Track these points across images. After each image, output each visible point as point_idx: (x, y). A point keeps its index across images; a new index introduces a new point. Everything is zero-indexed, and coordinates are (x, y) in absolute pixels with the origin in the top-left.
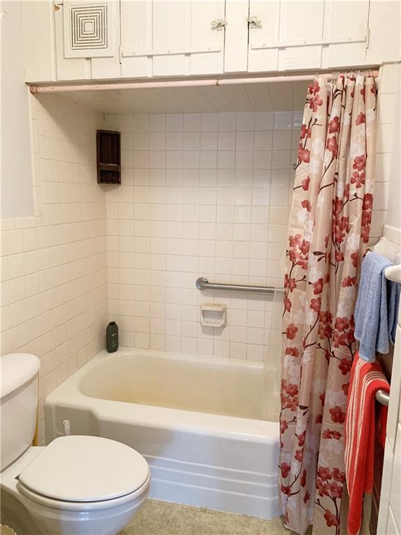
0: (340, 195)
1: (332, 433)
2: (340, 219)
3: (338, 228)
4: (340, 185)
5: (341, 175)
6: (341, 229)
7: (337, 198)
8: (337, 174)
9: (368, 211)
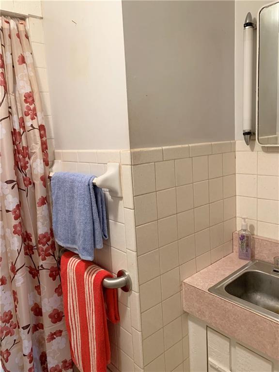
0: (17, 127)
1: (55, 334)
2: (21, 149)
3: (21, 157)
4: (15, 118)
5: (14, 108)
6: (24, 157)
7: (14, 130)
8: (10, 108)
9: (44, 139)
